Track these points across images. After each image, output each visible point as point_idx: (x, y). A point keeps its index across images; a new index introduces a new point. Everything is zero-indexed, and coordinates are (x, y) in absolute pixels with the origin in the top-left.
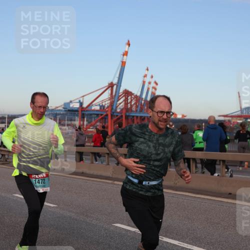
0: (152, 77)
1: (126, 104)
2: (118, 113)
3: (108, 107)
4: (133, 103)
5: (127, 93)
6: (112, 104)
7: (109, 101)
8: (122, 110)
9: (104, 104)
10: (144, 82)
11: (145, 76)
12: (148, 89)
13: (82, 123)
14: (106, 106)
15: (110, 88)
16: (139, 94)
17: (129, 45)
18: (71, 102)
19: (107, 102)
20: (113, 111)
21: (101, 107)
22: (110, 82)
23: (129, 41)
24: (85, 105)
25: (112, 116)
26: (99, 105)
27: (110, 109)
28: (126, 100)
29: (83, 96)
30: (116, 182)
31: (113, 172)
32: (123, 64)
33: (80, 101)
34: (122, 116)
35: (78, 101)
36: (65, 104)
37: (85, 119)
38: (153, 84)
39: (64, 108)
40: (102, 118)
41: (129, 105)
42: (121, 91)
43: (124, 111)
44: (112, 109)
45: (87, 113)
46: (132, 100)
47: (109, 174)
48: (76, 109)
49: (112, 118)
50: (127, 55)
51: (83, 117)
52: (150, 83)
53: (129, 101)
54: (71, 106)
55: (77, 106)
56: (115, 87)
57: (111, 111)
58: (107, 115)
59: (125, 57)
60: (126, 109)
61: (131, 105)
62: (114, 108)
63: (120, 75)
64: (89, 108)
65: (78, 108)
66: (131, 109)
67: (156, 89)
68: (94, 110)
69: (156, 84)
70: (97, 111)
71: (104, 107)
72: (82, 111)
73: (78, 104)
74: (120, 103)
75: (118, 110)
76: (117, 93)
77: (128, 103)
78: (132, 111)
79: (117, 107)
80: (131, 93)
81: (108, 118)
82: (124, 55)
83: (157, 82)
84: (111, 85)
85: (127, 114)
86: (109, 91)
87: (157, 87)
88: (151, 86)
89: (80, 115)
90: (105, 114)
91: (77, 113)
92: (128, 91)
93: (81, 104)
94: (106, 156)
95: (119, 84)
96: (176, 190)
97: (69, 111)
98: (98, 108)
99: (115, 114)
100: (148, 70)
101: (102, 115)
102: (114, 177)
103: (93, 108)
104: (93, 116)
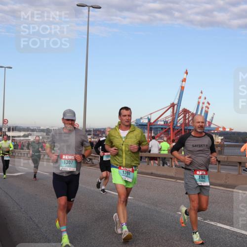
0: (205, 98)
1: (185, 120)
2: (178, 127)
3: (170, 122)
4: (190, 119)
5: (185, 111)
6: (173, 120)
7: (171, 118)
8: (181, 124)
9: (167, 120)
10: (199, 103)
11: (200, 98)
12: (202, 108)
13: (150, 134)
14: (169, 121)
15: (172, 107)
16: (195, 112)
17: (187, 73)
18: (141, 118)
19: (169, 119)
20: (174, 125)
21: (165, 122)
22: (172, 103)
23: (187, 71)
24: (152, 121)
25: (173, 129)
26: (163, 120)
27: (172, 123)
28: (185, 116)
29: (151, 114)
30: (178, 181)
31: (176, 173)
32: (182, 88)
33: (148, 118)
34: (181, 129)
35: (146, 117)
36: (137, 120)
37: (153, 132)
38: (206, 104)
39: (136, 123)
40: (166, 131)
41: (187, 120)
42: (181, 109)
43: (183, 125)
44: (174, 124)
45: (154, 127)
46: (189, 117)
47: (172, 174)
48: (145, 124)
49: (173, 131)
50: (185, 81)
51: (151, 130)
52: (203, 103)
53: (187, 117)
54: (141, 121)
55: (146, 121)
56: (176, 106)
57: (173, 126)
58: (169, 129)
59: (184, 83)
60: (185, 124)
61: (189, 121)
62: (175, 123)
63: (179, 97)
64: (155, 123)
65: (147, 123)
66: (189, 124)
67: (208, 108)
68: (159, 125)
69: (209, 104)
70: (162, 125)
71: (167, 122)
72: (150, 125)
73: (147, 120)
74: (180, 119)
75: (179, 125)
76: (178, 111)
77: (186, 119)
78: (189, 125)
79: (177, 122)
80: (189, 111)
81: (170, 131)
82: (182, 81)
83: (209, 102)
84: (173, 105)
85: (186, 128)
86: (171, 110)
87: (210, 106)
88: (204, 106)
89: (148, 128)
90: (168, 127)
91: (146, 127)
92: (186, 110)
93: (149, 120)
94: (170, 160)
95: (179, 104)
96: (227, 188)
97: (140, 125)
98: (162, 123)
99: (176, 128)
100: (202, 93)
101: (165, 128)
102: (176, 176)
103: (158, 123)
104: (159, 129)
